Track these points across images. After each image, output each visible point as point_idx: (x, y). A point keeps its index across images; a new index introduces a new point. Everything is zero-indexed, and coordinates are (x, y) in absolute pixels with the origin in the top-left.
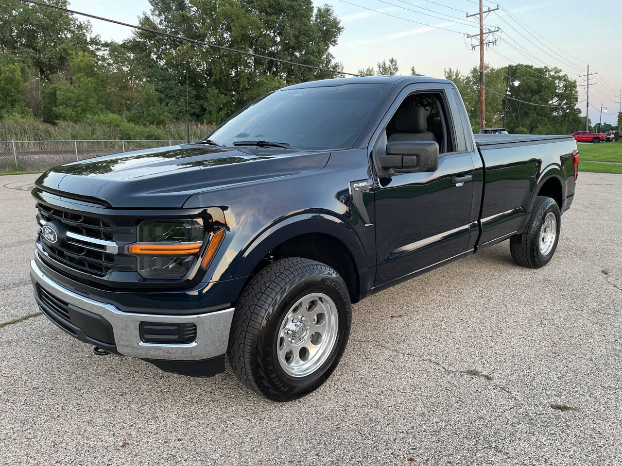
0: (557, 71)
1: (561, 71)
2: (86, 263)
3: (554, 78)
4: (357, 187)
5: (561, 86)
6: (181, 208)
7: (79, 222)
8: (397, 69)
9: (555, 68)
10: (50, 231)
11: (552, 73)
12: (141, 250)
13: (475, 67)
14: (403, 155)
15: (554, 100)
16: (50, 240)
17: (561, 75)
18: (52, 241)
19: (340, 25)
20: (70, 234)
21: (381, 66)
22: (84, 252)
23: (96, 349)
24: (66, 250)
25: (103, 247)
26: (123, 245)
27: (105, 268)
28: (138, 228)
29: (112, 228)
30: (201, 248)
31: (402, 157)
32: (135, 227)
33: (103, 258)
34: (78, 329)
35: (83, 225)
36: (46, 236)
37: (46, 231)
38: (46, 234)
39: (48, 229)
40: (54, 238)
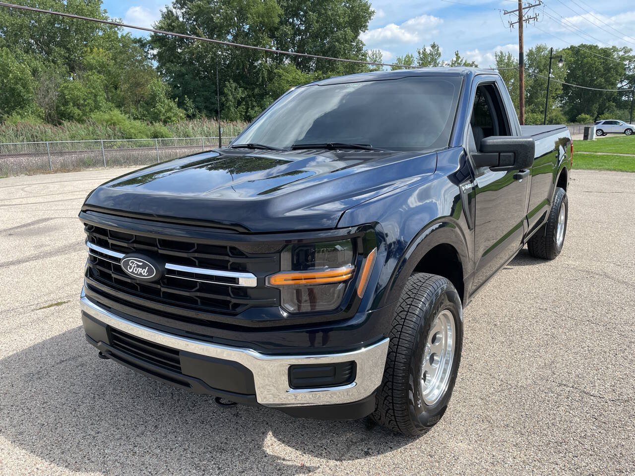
0: (627, 51)
1: (631, 50)
2: (199, 300)
3: (623, 59)
4: (465, 190)
5: (631, 67)
6: (336, 228)
7: (191, 251)
8: (440, 54)
9: (624, 48)
10: (141, 264)
11: (621, 53)
13: (531, 49)
14: (500, 152)
15: (624, 84)
16: (141, 274)
17: (631, 55)
18: (144, 276)
19: (372, 9)
20: (169, 266)
21: (421, 52)
22: (196, 286)
23: (218, 400)
24: (162, 285)
25: (235, 280)
26: (264, 276)
27: (235, 304)
28: (282, 254)
29: (247, 257)
30: (354, 273)
31: (500, 155)
32: (278, 254)
33: (231, 293)
34: (195, 380)
35: (197, 255)
36: (131, 271)
37: (131, 265)
38: (130, 268)
39: (136, 262)
40: (150, 272)
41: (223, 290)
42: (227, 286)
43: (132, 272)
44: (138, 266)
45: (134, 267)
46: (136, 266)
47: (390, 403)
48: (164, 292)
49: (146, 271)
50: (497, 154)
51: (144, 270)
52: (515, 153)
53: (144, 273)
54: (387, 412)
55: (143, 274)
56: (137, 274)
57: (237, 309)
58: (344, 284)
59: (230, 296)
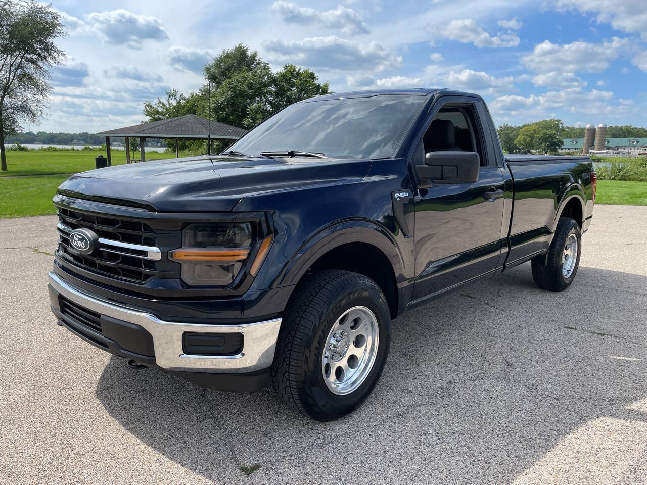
2: (122, 271)
4: (398, 197)
6: (231, 211)
7: (116, 227)
10: (81, 238)
12: (185, 256)
14: (443, 166)
16: (80, 247)
18: (83, 248)
20: (101, 240)
22: (120, 259)
23: (131, 363)
24: (96, 257)
25: (144, 253)
26: (167, 251)
27: (145, 275)
28: (183, 232)
29: (155, 233)
30: (249, 255)
31: (442, 167)
32: (180, 232)
33: (143, 265)
34: (111, 341)
35: (120, 230)
36: (75, 244)
37: (75, 238)
38: (75, 242)
39: (78, 236)
40: (86, 245)
41: (137, 262)
42: (140, 259)
43: (76, 245)
45: (77, 241)
46: (78, 239)
48: (100, 265)
49: (84, 244)
52: (458, 167)
56: (78, 247)
57: (147, 280)
59: (141, 267)
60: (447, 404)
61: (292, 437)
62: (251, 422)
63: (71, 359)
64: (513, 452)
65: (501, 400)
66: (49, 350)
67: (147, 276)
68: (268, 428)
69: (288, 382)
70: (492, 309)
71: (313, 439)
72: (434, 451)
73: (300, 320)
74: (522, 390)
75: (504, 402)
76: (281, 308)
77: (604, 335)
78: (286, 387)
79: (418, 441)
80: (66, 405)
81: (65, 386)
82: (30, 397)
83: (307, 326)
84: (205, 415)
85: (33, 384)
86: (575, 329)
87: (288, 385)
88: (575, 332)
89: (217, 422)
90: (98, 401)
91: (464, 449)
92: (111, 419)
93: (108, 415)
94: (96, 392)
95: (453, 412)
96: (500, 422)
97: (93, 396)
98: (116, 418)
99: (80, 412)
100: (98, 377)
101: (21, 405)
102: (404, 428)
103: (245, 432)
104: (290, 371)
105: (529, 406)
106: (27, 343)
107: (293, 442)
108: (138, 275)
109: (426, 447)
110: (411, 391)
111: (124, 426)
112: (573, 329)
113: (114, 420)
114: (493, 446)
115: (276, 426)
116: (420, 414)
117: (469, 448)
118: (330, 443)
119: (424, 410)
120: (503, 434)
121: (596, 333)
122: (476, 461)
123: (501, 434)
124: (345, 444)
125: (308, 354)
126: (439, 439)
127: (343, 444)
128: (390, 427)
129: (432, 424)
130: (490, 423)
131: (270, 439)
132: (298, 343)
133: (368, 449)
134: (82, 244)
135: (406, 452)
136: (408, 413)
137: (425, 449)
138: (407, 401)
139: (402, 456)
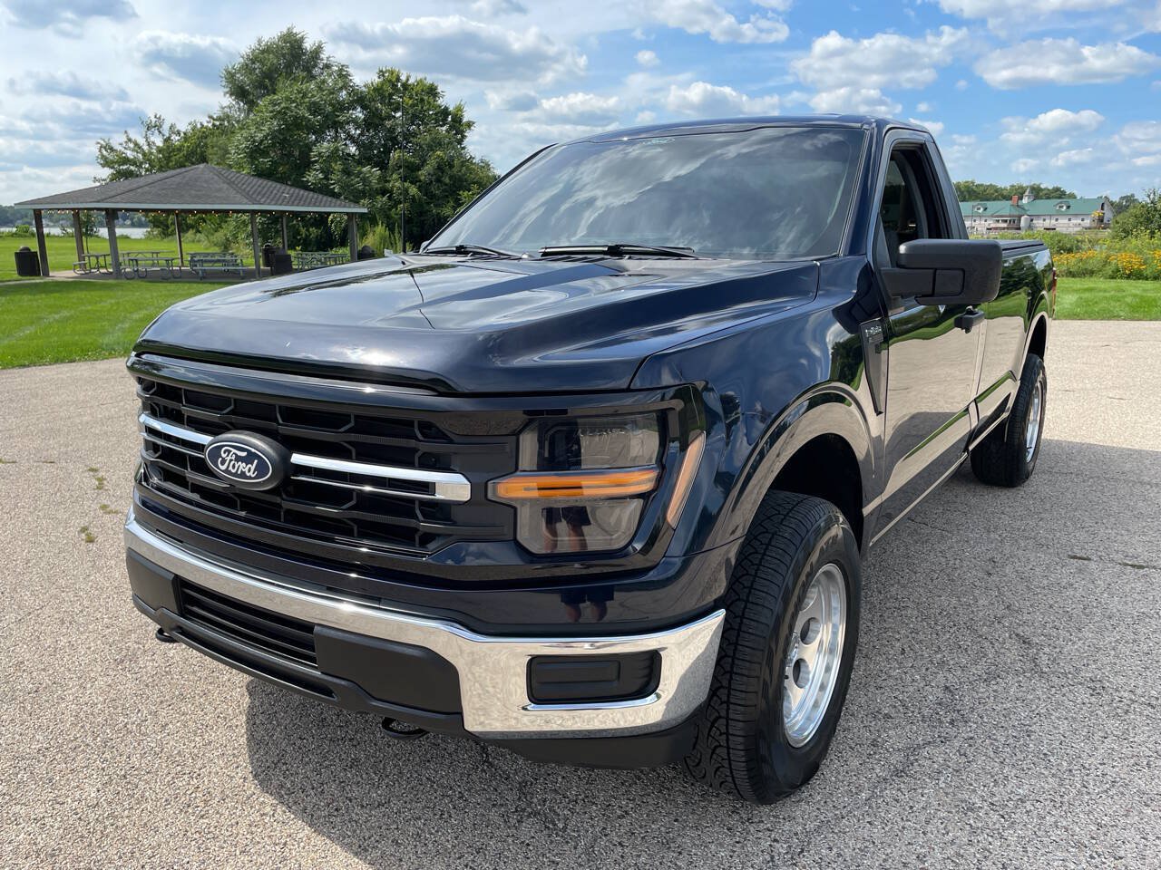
2: (356, 527)
4: (870, 336)
6: (628, 390)
7: (342, 430)
10: (244, 454)
14: (936, 269)
16: (243, 475)
18: (250, 478)
20: (298, 459)
22: (351, 500)
23: (387, 723)
24: (284, 496)
25: (427, 487)
26: (485, 481)
27: (425, 534)
28: (521, 437)
29: (451, 442)
30: (659, 480)
31: (935, 274)
32: (514, 438)
33: (418, 512)
34: (343, 683)
35: (353, 437)
36: (223, 468)
37: (224, 456)
38: (223, 463)
39: (234, 451)
40: (261, 469)
41: (405, 507)
42: (412, 500)
43: (227, 471)
44: (238, 459)
45: (231, 460)
46: (233, 458)
47: (721, 734)
48: (288, 512)
49: (253, 468)
50: (931, 271)
51: (249, 466)
52: (964, 271)
53: (249, 471)
54: (713, 752)
55: (248, 474)
56: (235, 475)
57: (428, 546)
58: (641, 501)
59: (417, 518)
60: (971, 738)
61: (721, 845)
62: (619, 817)
63: (162, 702)
64: (1148, 828)
65: (1059, 718)
66: (101, 683)
67: (427, 538)
68: (662, 829)
69: (724, 737)
70: (926, 530)
71: (766, 844)
72: (1008, 845)
73: (745, 607)
74: (1082, 694)
75: (1065, 721)
76: (720, 589)
77: (1142, 567)
78: (716, 747)
79: (968, 827)
80: (202, 817)
81: (179, 768)
82: (109, 803)
83: (763, 620)
84: (517, 811)
85: (103, 769)
86: (1090, 559)
87: (723, 743)
88: (1092, 565)
89: (548, 824)
90: (270, 800)
91: (1059, 833)
92: (319, 840)
93: (307, 830)
94: (256, 776)
95: (992, 755)
96: (1087, 765)
97: (252, 787)
98: (329, 837)
99: (243, 830)
100: (243, 740)
101: (99, 827)
102: (924, 799)
103: (620, 843)
104: (731, 716)
105: (1113, 725)
106: (44, 670)
107: (731, 856)
108: (405, 535)
109: (990, 839)
110: (888, 716)
111: (356, 854)
112: (1085, 559)
113: (328, 841)
114: (1105, 818)
115: (676, 820)
116: (936, 766)
117: (1067, 830)
118: (802, 851)
119: (938, 753)
120: (1106, 791)
121: (1128, 565)
122: (1094, 855)
123: (1102, 792)
124: (835, 850)
125: (768, 679)
126: (1003, 817)
127: (830, 849)
128: (897, 801)
129: (971, 785)
130: (1070, 771)
131: (680, 853)
132: (748, 658)
133: (884, 856)
134: (250, 469)
135: (958, 855)
136: (912, 764)
137: (990, 844)
138: (895, 738)
139: (957, 864)
